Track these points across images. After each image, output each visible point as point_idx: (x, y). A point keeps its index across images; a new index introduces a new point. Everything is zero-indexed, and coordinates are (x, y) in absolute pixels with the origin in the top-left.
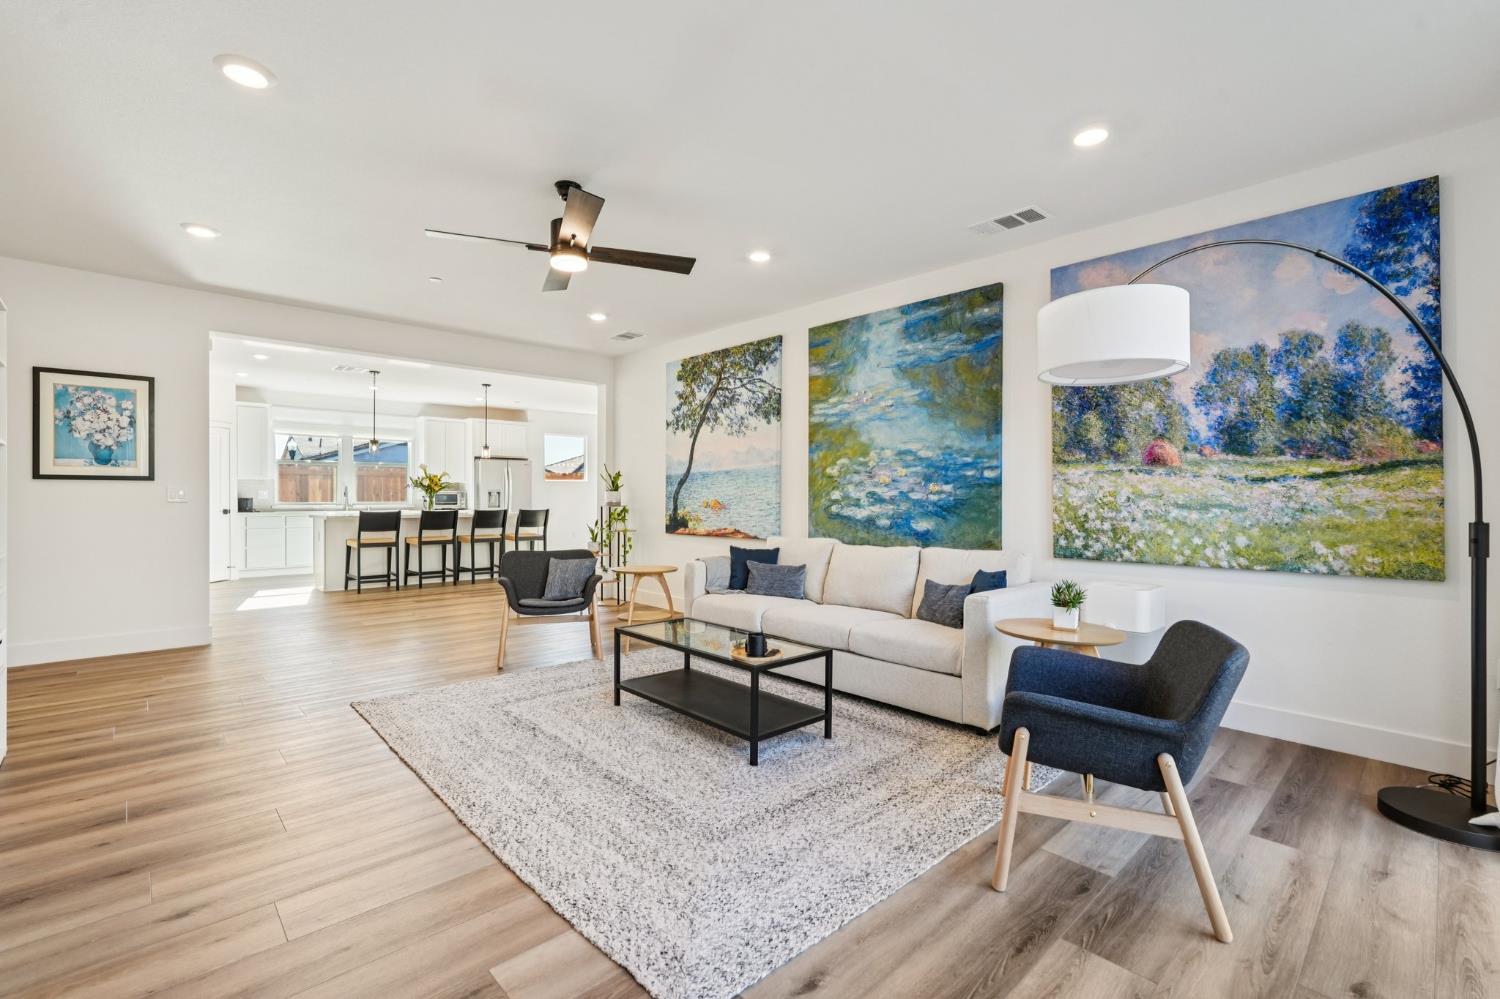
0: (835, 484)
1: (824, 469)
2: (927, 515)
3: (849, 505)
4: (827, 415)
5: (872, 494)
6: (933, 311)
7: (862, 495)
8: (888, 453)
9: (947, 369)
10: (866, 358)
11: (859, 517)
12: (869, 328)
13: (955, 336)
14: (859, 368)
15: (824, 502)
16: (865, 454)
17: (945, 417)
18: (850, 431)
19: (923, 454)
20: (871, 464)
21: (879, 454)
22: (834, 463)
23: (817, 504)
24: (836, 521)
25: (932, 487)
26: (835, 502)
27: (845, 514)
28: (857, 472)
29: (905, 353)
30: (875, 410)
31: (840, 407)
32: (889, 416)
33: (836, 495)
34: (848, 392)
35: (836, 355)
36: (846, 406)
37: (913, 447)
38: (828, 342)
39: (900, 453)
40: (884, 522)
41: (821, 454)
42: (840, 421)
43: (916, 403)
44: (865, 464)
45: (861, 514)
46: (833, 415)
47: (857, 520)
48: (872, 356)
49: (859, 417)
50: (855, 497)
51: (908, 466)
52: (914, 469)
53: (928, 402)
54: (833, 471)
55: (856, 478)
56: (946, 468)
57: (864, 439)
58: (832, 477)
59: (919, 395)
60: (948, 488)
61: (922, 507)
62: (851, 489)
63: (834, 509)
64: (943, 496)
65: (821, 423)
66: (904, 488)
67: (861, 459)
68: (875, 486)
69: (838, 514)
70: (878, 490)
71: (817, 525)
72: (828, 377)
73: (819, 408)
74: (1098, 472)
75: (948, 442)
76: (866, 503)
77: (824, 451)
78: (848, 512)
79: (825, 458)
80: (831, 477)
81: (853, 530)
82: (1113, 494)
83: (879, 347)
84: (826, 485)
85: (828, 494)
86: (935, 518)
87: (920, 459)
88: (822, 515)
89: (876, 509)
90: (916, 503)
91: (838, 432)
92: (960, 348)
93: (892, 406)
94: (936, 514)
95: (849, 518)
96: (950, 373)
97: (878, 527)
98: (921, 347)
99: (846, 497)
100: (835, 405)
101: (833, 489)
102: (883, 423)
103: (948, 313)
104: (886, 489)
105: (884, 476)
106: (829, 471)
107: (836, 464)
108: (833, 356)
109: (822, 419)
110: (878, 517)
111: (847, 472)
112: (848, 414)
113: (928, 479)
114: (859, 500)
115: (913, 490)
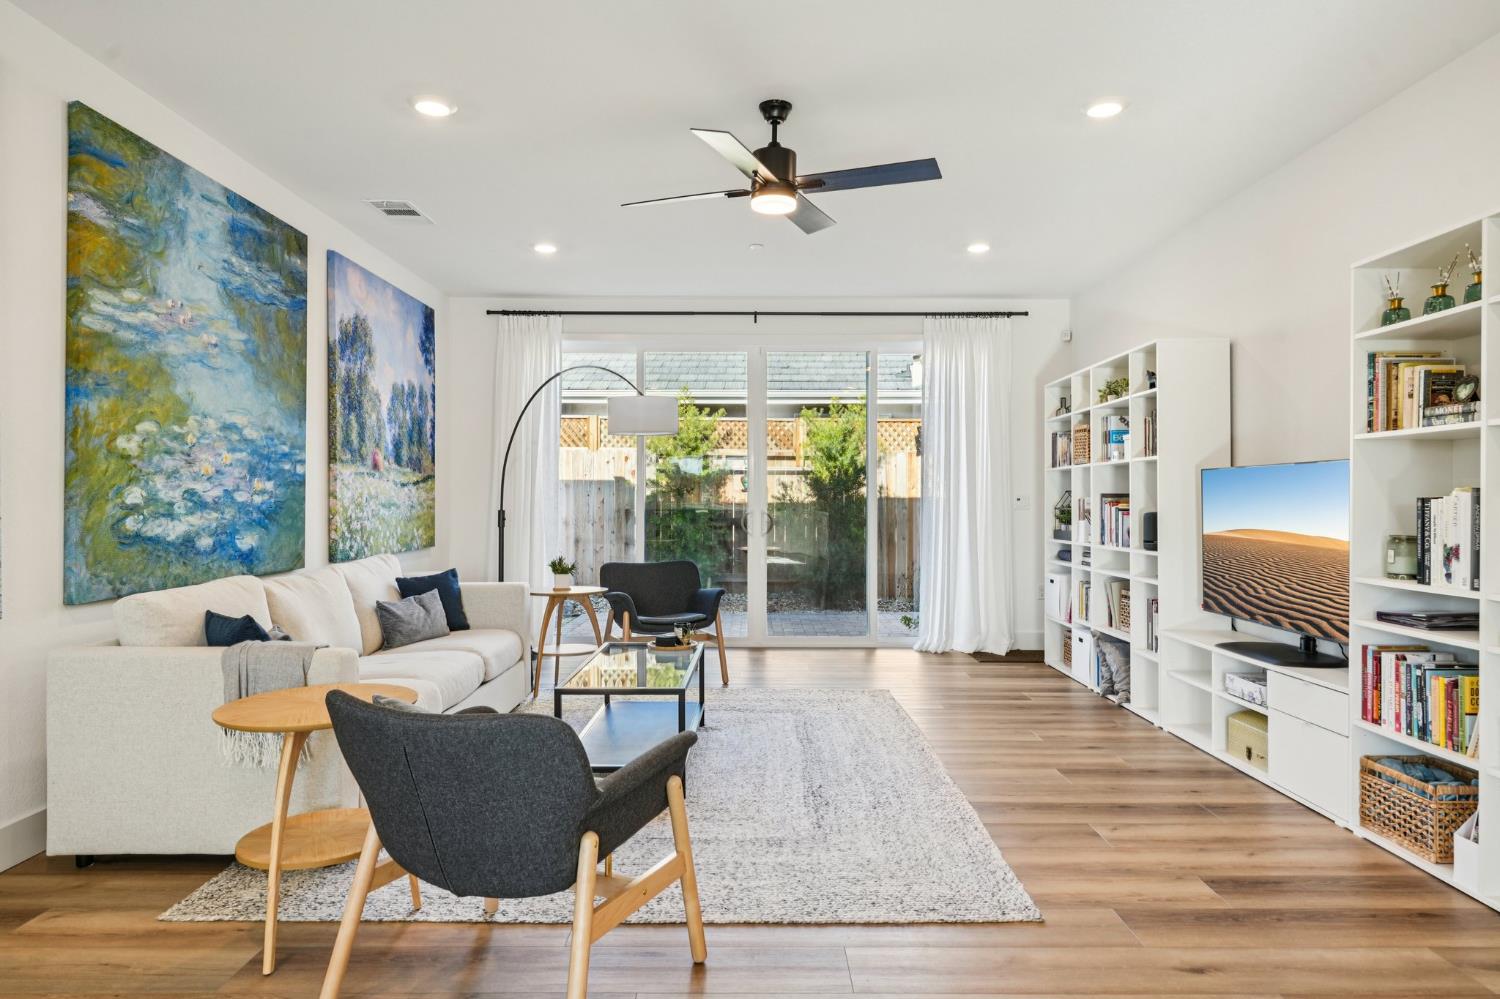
0: (133, 472)
1: (113, 438)
2: (251, 524)
3: (156, 516)
4: (118, 322)
5: (190, 494)
6: (260, 226)
7: (177, 495)
8: (212, 424)
9: (269, 319)
10: (183, 243)
11: (171, 537)
12: (187, 190)
13: (276, 276)
14: (172, 254)
15: (111, 510)
16: (181, 421)
17: (268, 385)
18: (158, 369)
19: (250, 433)
20: (190, 439)
21: (201, 424)
22: (130, 429)
23: (95, 516)
24: (134, 550)
25: (258, 484)
26: (134, 509)
27: (150, 534)
28: (169, 452)
29: (229, 267)
30: (195, 344)
31: (142, 315)
32: (213, 362)
33: (134, 495)
34: (154, 292)
35: (137, 201)
36: (153, 318)
37: (239, 420)
38: (121, 164)
39: (227, 427)
40: (205, 542)
41: (106, 405)
42: (143, 344)
43: (242, 354)
44: (179, 438)
45: (174, 530)
46: (129, 326)
47: (169, 543)
48: (191, 243)
49: (173, 348)
50: (167, 500)
51: (233, 450)
52: (238, 455)
53: (252, 356)
54: (128, 444)
55: (169, 463)
56: (268, 458)
57: (180, 390)
58: (128, 457)
59: (245, 342)
60: (269, 485)
61: (248, 513)
62: (159, 482)
63: (131, 524)
64: (266, 497)
65: (106, 334)
66: (229, 484)
67: (176, 429)
68: (195, 479)
69: (138, 536)
70: (199, 487)
71: (97, 562)
72: (121, 241)
73: (100, 300)
74: (356, 474)
75: (270, 422)
76: (182, 511)
77: (112, 398)
78: (154, 529)
79: (113, 414)
80: (125, 457)
81: (163, 562)
82: (361, 496)
83: (201, 236)
84: (114, 474)
85: (119, 492)
86: (259, 529)
87: (246, 440)
88: (107, 539)
89: (196, 520)
90: (243, 508)
91: (140, 365)
92: (281, 296)
93: (216, 345)
94: (259, 523)
95: (155, 541)
96: (272, 325)
97: (198, 553)
98: (247, 269)
99: (152, 499)
100: (134, 307)
101: (130, 481)
102: (205, 371)
103: (271, 240)
104: (208, 485)
105: (206, 463)
106: (121, 443)
107: (134, 431)
108: (129, 201)
109: (109, 327)
110: (198, 534)
111: (154, 450)
112: (155, 335)
113: (253, 472)
114: (171, 504)
115: (237, 489)
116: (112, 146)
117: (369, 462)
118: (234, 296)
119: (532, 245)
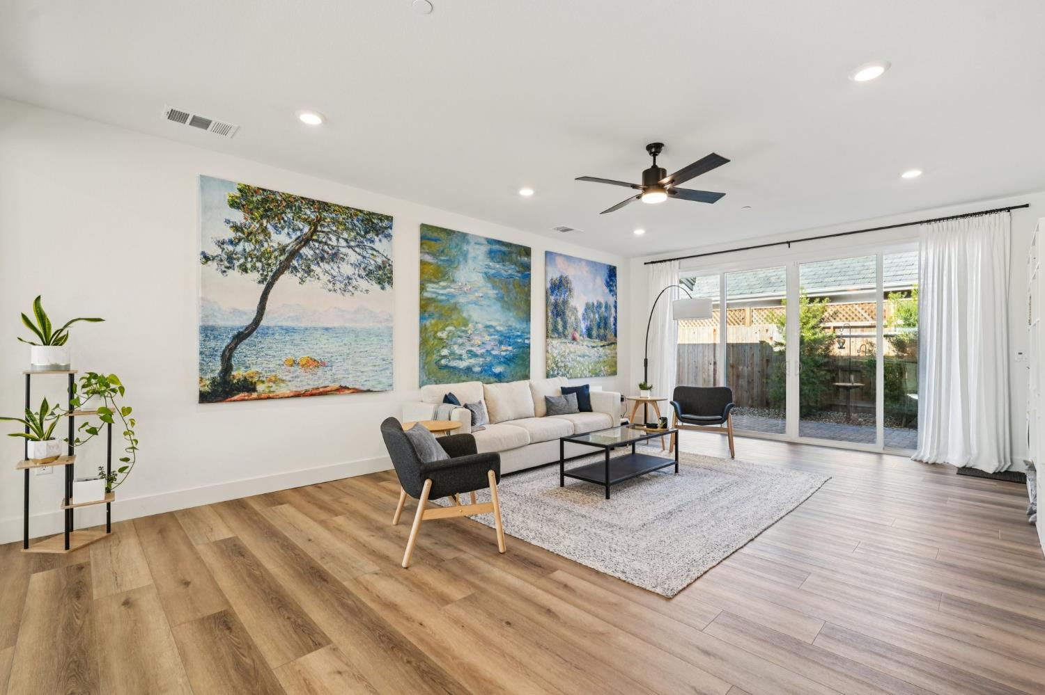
0: (444, 344)
1: (436, 333)
2: (500, 363)
3: (454, 359)
4: (438, 294)
5: (470, 352)
6: (504, 249)
7: (463, 352)
8: (480, 326)
9: (509, 284)
10: (466, 261)
11: (461, 367)
12: (468, 243)
13: (513, 267)
14: (461, 266)
15: (435, 357)
16: (466, 325)
17: (509, 309)
18: (455, 308)
19: (499, 328)
20: (469, 332)
21: (475, 326)
22: (443, 329)
23: (429, 359)
24: (445, 371)
25: (503, 348)
26: (445, 357)
27: (452, 365)
28: (460, 337)
29: (488, 267)
30: (472, 297)
31: (448, 290)
32: (480, 303)
33: (445, 352)
34: (453, 281)
35: (445, 251)
36: (452, 290)
37: (494, 324)
38: (439, 240)
39: (487, 327)
40: (477, 369)
41: (433, 322)
42: (448, 300)
43: (495, 299)
44: (465, 332)
45: (462, 365)
46: (442, 294)
47: (460, 369)
48: (470, 262)
49: (462, 300)
50: (459, 353)
51: (491, 335)
52: (493, 337)
53: (500, 299)
54: (443, 335)
55: (460, 341)
56: (509, 338)
57: (465, 315)
58: (442, 339)
59: (497, 294)
60: (510, 348)
61: (498, 359)
62: (456, 348)
63: (443, 362)
64: (508, 353)
65: (432, 298)
66: (489, 348)
67: (463, 328)
69: (446, 366)
70: (474, 349)
71: (429, 374)
72: (439, 266)
73: (431, 287)
74: (561, 343)
75: (510, 323)
76: (466, 358)
77: (435, 320)
78: (453, 364)
79: (436, 324)
80: (441, 339)
81: (457, 376)
82: (565, 352)
83: (475, 258)
84: (437, 345)
85: (439, 351)
86: (504, 365)
87: (497, 331)
88: (434, 367)
89: (473, 361)
90: (495, 356)
91: (447, 307)
92: (516, 274)
93: (482, 297)
94: (504, 363)
95: (454, 368)
96: (511, 286)
97: (474, 373)
98: (498, 266)
99: (452, 353)
100: (444, 288)
101: (443, 347)
102: (476, 307)
103: (510, 253)
104: (478, 348)
105: (477, 340)
106: (439, 334)
107: (445, 330)
108: (443, 252)
109: (434, 296)
110: (473, 366)
111: (453, 336)
112: (454, 296)
113: (501, 343)
114: (461, 355)
115: (493, 349)
116: (435, 235)
117: (570, 337)
118: (489, 277)
119: (633, 231)
